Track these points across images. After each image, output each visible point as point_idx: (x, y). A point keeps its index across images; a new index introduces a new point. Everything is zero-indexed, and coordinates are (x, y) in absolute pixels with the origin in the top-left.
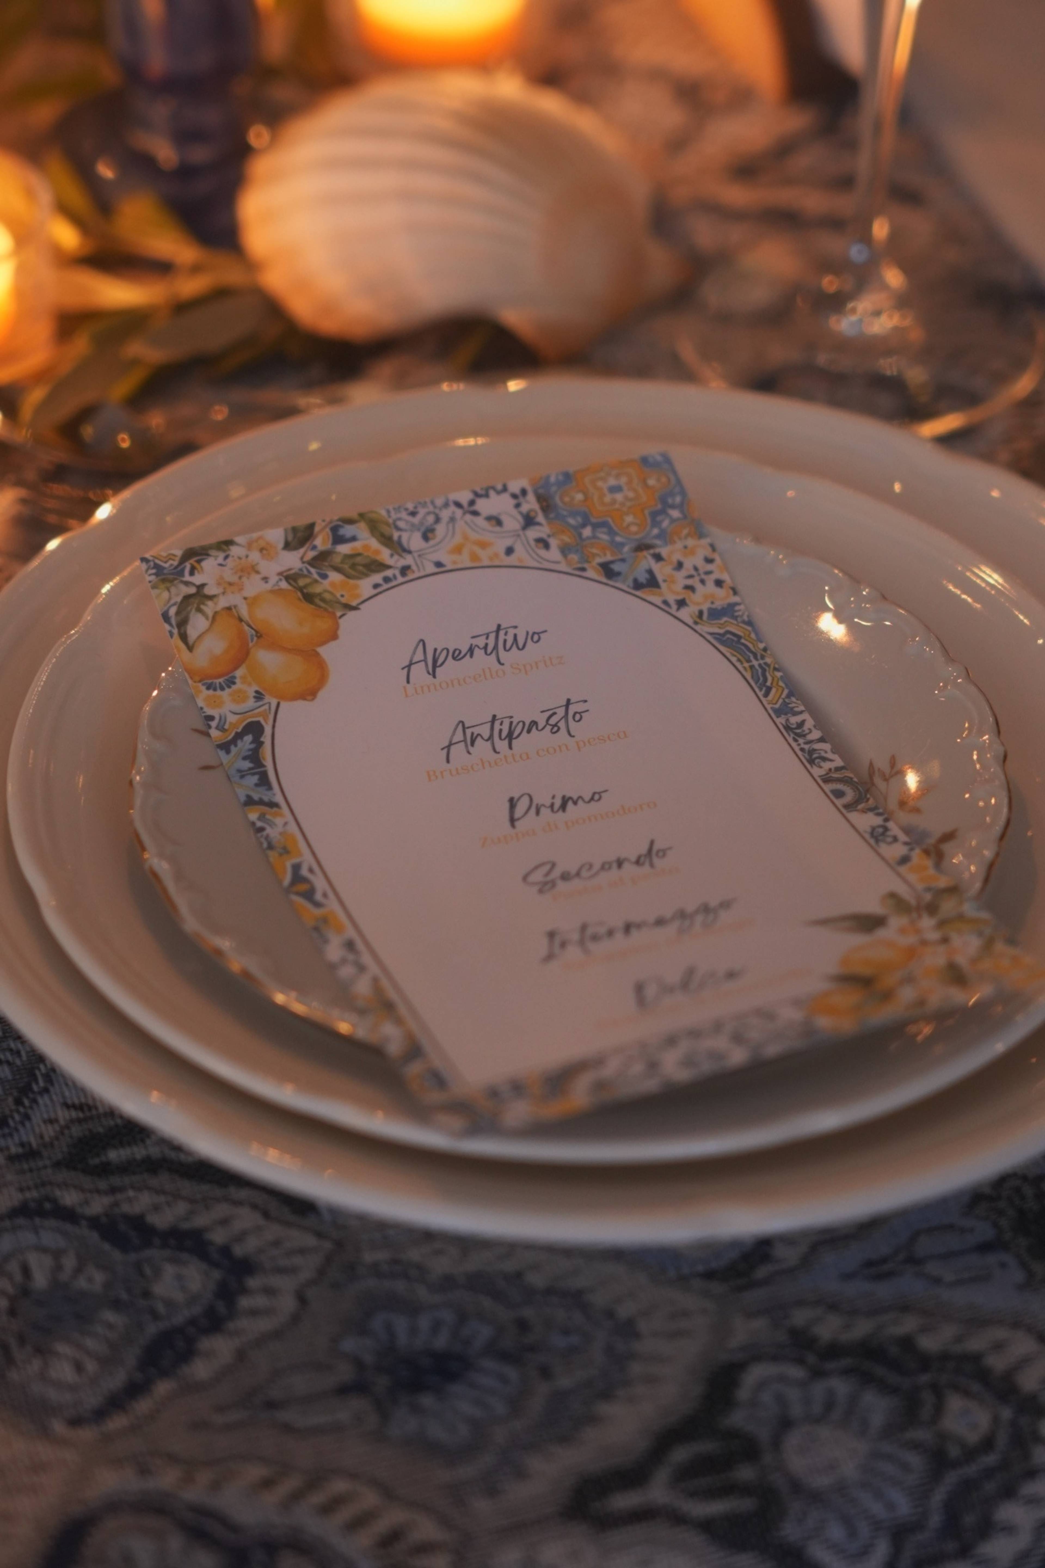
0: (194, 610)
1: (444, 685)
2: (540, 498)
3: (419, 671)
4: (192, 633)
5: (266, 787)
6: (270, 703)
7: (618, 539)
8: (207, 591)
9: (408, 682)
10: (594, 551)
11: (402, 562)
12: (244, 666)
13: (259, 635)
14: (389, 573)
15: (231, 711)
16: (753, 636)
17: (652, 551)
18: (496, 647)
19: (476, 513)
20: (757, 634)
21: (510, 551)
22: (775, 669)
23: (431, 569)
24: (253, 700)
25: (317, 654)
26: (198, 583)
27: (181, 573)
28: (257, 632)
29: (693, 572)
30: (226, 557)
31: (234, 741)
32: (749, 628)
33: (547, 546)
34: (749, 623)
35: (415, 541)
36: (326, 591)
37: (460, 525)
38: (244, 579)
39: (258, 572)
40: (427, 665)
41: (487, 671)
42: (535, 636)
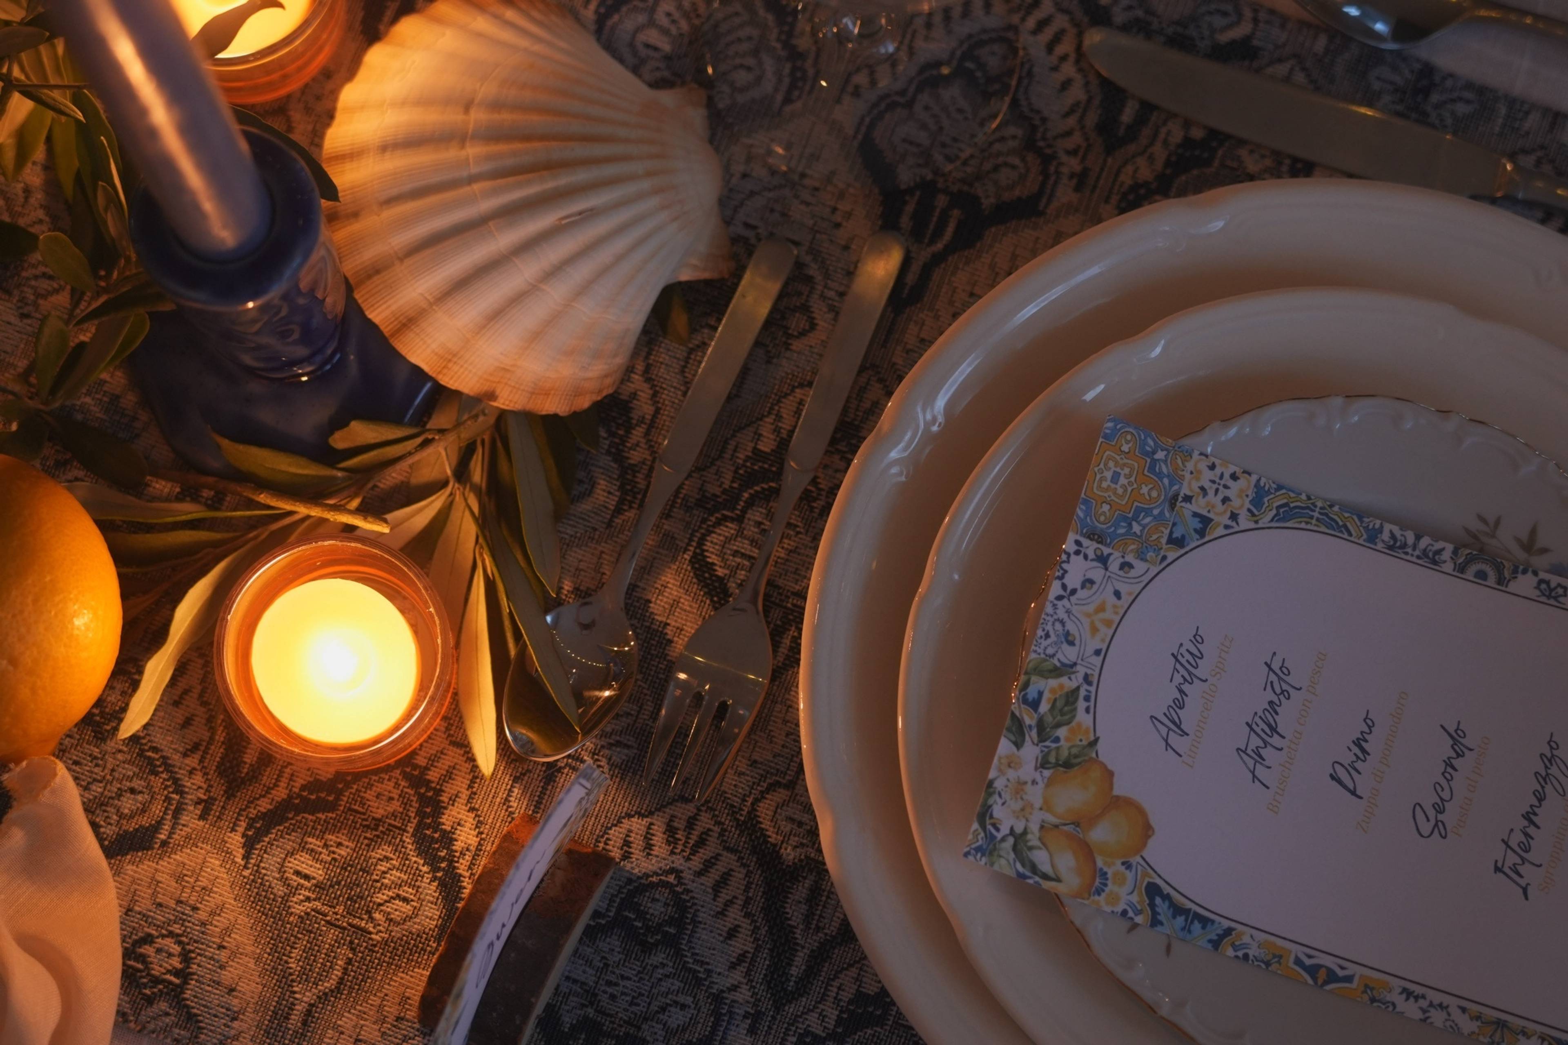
0: (1029, 853)
1: (1199, 734)
2: (1090, 536)
3: (1174, 739)
4: (1046, 868)
5: (1210, 923)
6: (1138, 863)
7: (1156, 512)
8: (1019, 830)
9: (1180, 756)
10: (1154, 537)
11: (1080, 676)
12: (1096, 855)
13: (1077, 824)
14: (1082, 693)
15: (1128, 894)
16: (1292, 495)
17: (1180, 499)
18: (1190, 673)
19: (1074, 592)
20: (1293, 492)
21: (1117, 594)
22: (1331, 506)
23: (1097, 661)
24: (1128, 872)
25: (1118, 798)
26: (1008, 832)
27: (993, 837)
28: (1073, 823)
29: (1215, 486)
30: (1000, 795)
31: (1155, 914)
32: (1284, 491)
33: (1131, 566)
34: (1280, 487)
35: (1069, 654)
36: (1070, 748)
37: (1075, 610)
38: (1025, 797)
39: (1025, 783)
40: (1175, 732)
41: (1204, 695)
42: (1197, 638)
